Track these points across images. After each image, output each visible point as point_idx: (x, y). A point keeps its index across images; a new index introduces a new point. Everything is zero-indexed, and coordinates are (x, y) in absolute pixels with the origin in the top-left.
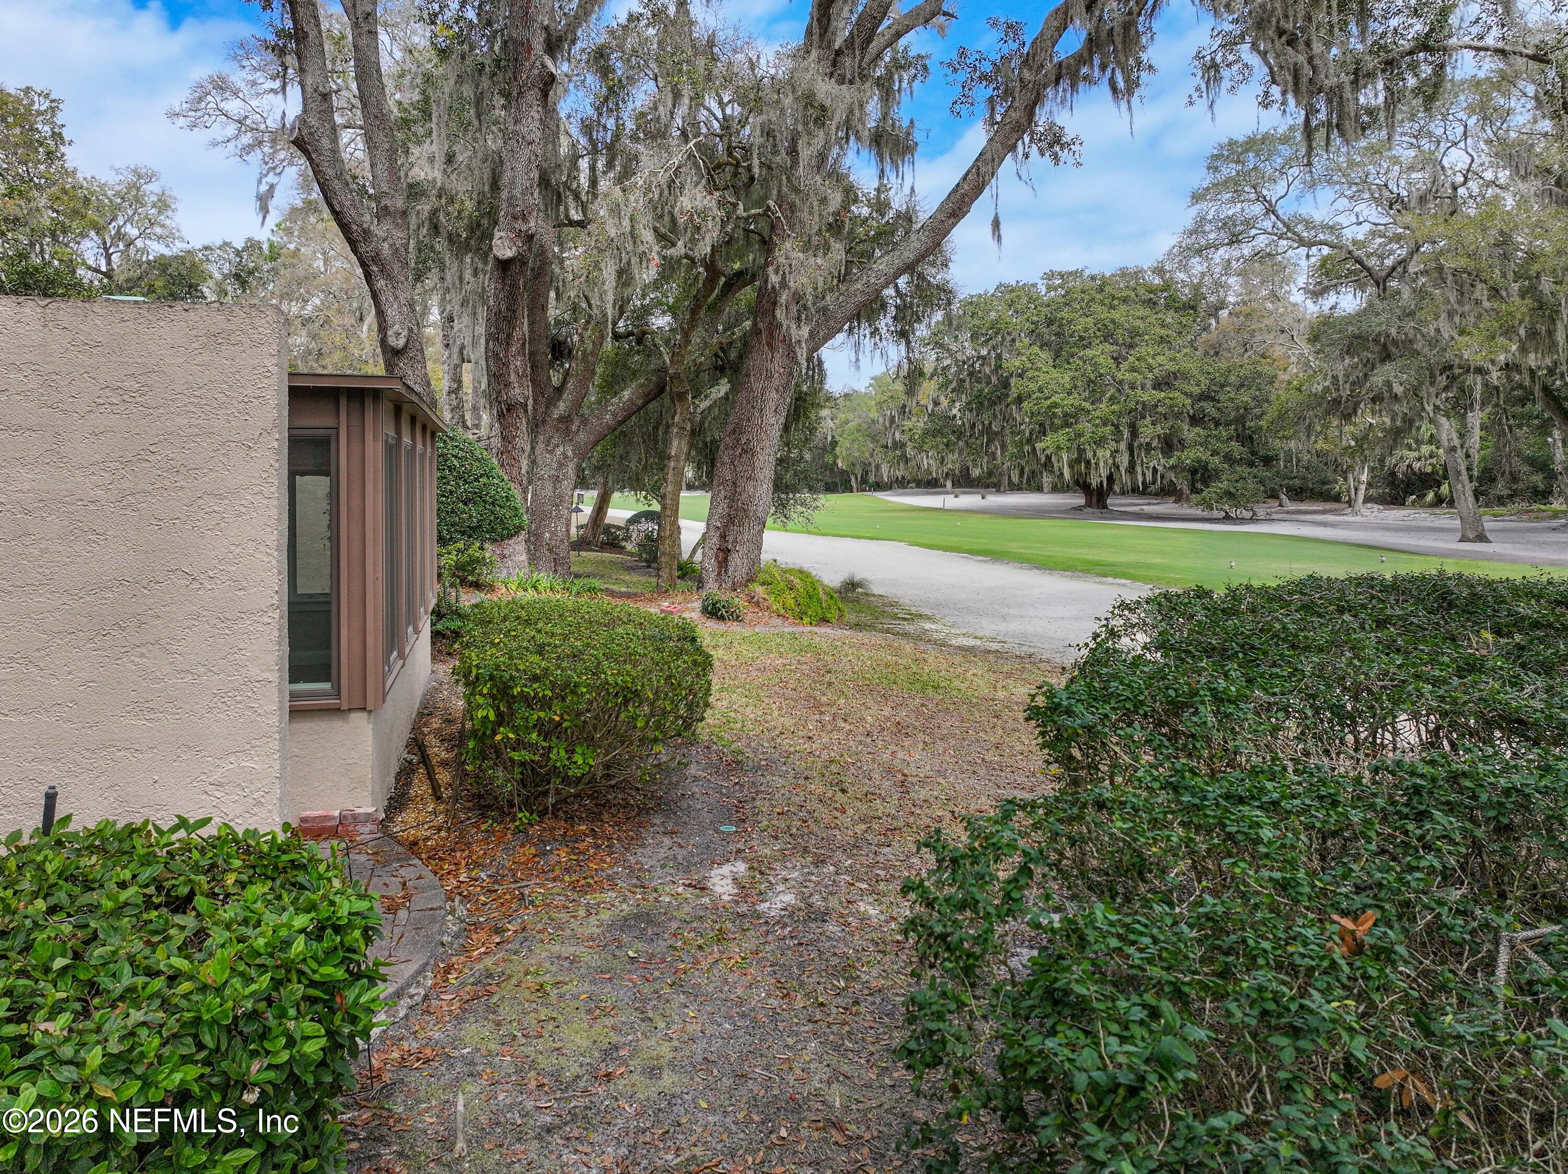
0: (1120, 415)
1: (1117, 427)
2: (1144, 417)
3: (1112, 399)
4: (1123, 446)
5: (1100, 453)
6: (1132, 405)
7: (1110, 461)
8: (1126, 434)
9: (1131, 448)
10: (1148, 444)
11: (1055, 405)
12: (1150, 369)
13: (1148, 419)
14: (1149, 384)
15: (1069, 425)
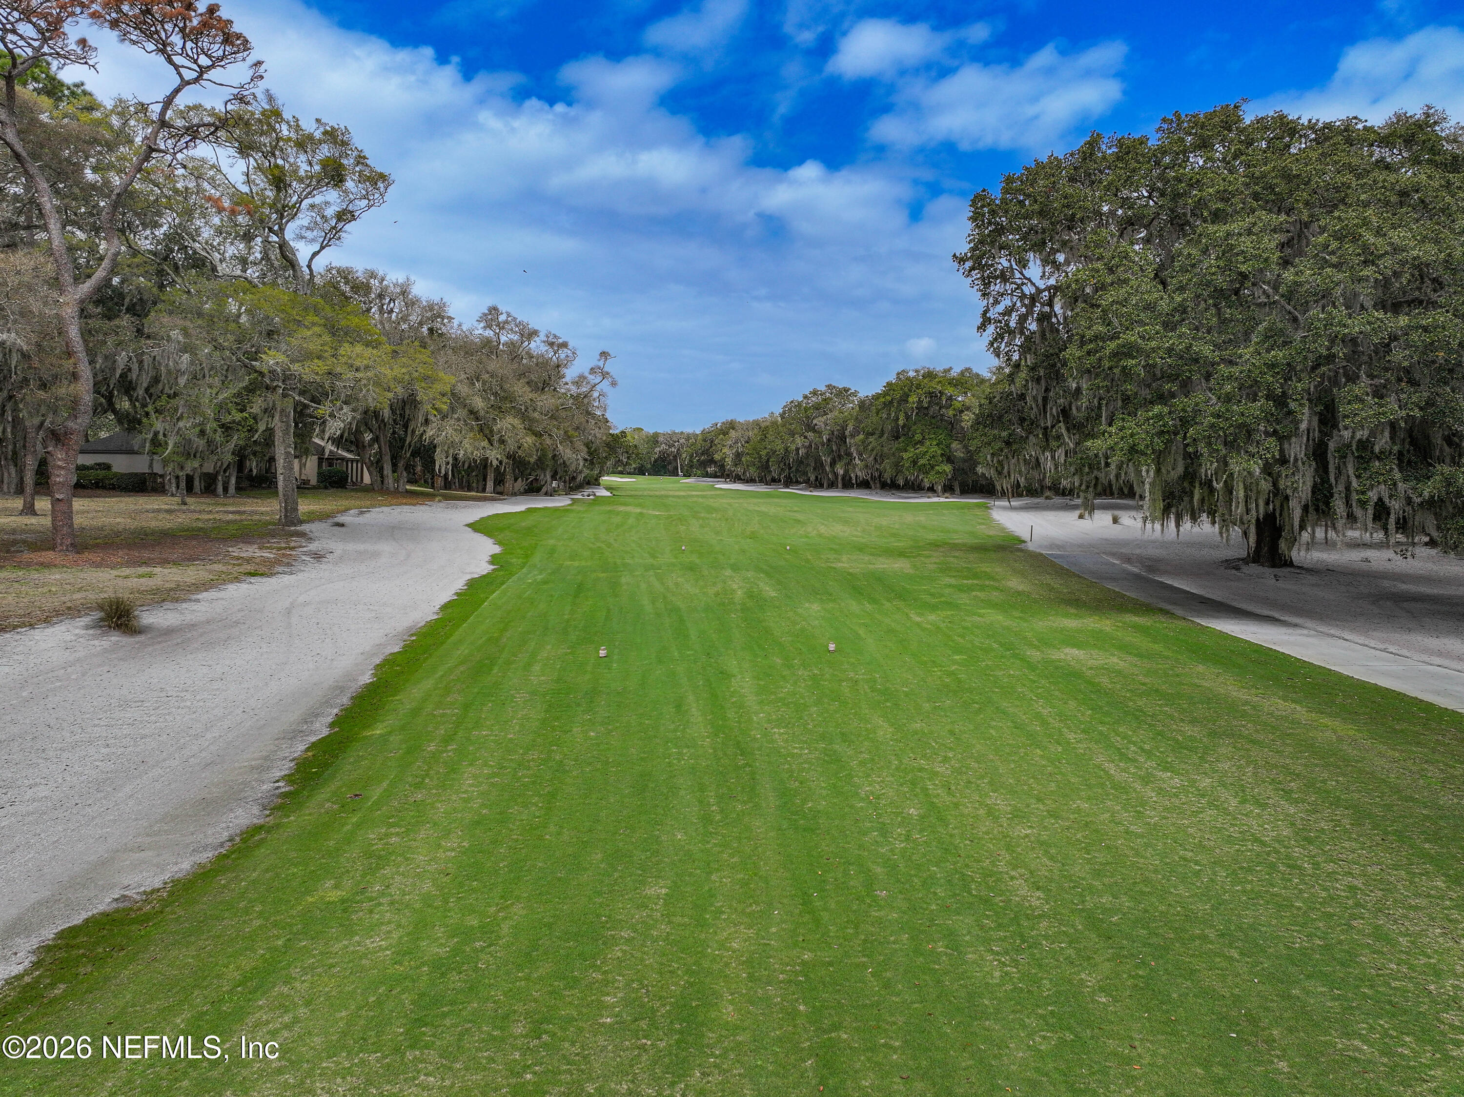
0: (1289, 372)
1: (1281, 401)
2: (1353, 378)
3: (1272, 337)
4: (1297, 449)
5: (1237, 465)
6: (1322, 347)
7: (1265, 485)
8: (1306, 419)
9: (1319, 454)
10: (1364, 445)
11: (1129, 350)
12: (1370, 258)
13: (1364, 381)
14: (1366, 294)
15: (1162, 398)
